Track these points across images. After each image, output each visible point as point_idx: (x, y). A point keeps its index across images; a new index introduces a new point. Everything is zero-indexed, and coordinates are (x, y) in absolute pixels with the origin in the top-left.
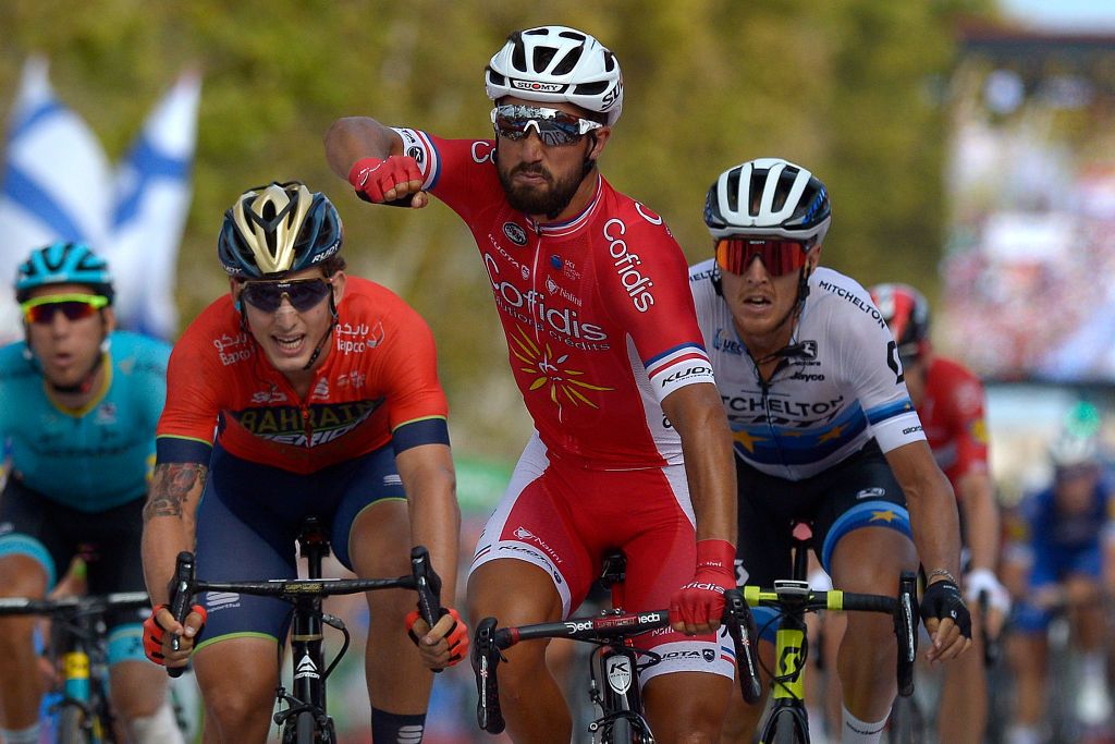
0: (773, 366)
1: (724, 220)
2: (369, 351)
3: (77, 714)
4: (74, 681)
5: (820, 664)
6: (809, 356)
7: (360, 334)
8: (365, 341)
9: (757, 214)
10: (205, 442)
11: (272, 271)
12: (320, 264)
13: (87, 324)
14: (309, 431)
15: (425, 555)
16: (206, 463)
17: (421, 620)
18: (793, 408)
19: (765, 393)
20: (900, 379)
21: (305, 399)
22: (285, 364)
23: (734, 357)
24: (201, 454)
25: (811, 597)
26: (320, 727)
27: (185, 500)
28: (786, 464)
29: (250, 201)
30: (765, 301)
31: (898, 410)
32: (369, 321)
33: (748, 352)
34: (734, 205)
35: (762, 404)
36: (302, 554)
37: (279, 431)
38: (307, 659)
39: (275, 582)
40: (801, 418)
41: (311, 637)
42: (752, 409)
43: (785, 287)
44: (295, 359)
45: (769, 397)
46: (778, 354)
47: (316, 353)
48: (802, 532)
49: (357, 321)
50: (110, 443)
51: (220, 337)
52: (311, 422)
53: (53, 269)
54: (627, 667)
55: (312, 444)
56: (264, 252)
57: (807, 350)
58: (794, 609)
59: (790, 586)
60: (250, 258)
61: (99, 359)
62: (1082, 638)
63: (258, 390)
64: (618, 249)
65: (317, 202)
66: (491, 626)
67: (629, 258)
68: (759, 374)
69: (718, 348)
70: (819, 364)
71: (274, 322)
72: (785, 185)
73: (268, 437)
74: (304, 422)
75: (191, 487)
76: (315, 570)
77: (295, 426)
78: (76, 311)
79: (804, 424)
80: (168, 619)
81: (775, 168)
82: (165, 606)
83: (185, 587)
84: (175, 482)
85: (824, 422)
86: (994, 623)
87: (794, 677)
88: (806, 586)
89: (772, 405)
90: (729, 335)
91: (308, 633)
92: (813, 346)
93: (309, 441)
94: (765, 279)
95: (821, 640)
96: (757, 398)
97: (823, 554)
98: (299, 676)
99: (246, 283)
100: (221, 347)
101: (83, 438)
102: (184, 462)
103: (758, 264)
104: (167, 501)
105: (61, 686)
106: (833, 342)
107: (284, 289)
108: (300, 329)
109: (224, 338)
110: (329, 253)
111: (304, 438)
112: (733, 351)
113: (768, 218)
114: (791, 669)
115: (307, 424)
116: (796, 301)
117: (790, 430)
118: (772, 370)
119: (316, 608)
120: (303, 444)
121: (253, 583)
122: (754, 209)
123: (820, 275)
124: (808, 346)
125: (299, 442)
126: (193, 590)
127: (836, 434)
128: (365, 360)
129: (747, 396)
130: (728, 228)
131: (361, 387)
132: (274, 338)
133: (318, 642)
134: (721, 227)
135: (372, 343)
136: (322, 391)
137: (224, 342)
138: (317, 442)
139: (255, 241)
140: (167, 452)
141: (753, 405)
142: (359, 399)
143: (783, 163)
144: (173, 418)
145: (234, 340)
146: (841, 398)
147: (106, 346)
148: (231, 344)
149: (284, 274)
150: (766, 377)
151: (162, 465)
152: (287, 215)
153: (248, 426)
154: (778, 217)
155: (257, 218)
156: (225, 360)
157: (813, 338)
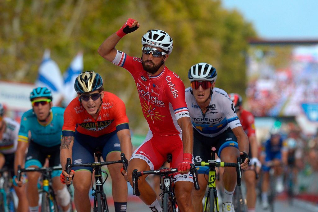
0: (206, 110)
1: (192, 77)
2: (110, 109)
3: (46, 194)
4: (45, 186)
5: (219, 180)
6: (214, 108)
7: (108, 105)
8: (109, 106)
9: (200, 75)
10: (73, 131)
11: (87, 91)
12: (98, 90)
13: (46, 106)
14: (97, 127)
15: (124, 155)
16: (74, 136)
17: (124, 170)
18: (211, 120)
19: (204, 117)
20: (235, 112)
21: (96, 120)
22: (91, 113)
23: (197, 109)
24: (72, 134)
25: (217, 164)
26: (102, 196)
27: (70, 145)
28: (210, 134)
29: (81, 76)
30: (203, 95)
31: (235, 119)
32: (110, 102)
33: (200, 108)
34: (194, 73)
35: (204, 119)
36: (96, 156)
37: (90, 128)
38: (98, 181)
39: (90, 163)
40: (213, 122)
41: (99, 175)
42: (201, 121)
43: (207, 92)
44: (93, 112)
45: (205, 118)
46: (207, 108)
47: (98, 110)
48: (214, 149)
49: (107, 102)
50: (53, 132)
51: (76, 107)
52: (98, 125)
53: (38, 94)
54: (169, 181)
55: (98, 130)
56: (85, 88)
57: (213, 106)
58: (212, 167)
59: (212, 161)
60: (82, 89)
61: (49, 114)
62: (277, 173)
63: (85, 119)
64: (169, 83)
65: (97, 75)
66: (136, 171)
67: (172, 85)
68: (203, 113)
69: (193, 107)
70: (216, 109)
71: (88, 103)
72: (206, 69)
73: (87, 129)
74: (96, 126)
75: (71, 142)
76: (99, 160)
77: (94, 126)
78: (44, 103)
79: (214, 124)
80: (66, 173)
81: (204, 65)
82: (65, 170)
83: (69, 166)
84: (67, 141)
85: (218, 123)
86: (258, 170)
87: (213, 182)
88: (215, 161)
89: (206, 119)
90: (195, 104)
91: (98, 174)
92: (215, 105)
93: (97, 129)
94: (202, 90)
95: (219, 174)
96: (202, 118)
97: (219, 154)
98: (97, 185)
99: (81, 95)
100: (76, 109)
101: (46, 131)
102: (69, 136)
103: (201, 87)
104: (65, 145)
105: (42, 187)
106: (219, 104)
107: (90, 96)
108: (94, 105)
109: (77, 107)
110: (100, 87)
111: (96, 129)
112: (196, 108)
113: (202, 76)
114: (213, 180)
115: (97, 126)
116: (210, 95)
117: (210, 125)
118: (205, 112)
119: (100, 169)
120: (96, 130)
121: (85, 164)
122: (199, 74)
123: (215, 89)
124: (213, 105)
125: (95, 130)
127: (221, 126)
128: (109, 111)
129: (200, 118)
130: (193, 79)
131: (109, 117)
132: (88, 107)
133: (101, 176)
135: (111, 107)
136: (100, 118)
138: (99, 130)
139: (83, 85)
140: (65, 134)
142: (108, 120)
143: (205, 64)
144: (65, 126)
145: (79, 107)
146: (222, 117)
147: (51, 111)
148: (78, 108)
149: (90, 92)
150: (204, 113)
151: (64, 137)
152: (90, 79)
153: (83, 127)
154: (205, 76)
155: (83, 80)
156: (77, 112)
157: (214, 103)
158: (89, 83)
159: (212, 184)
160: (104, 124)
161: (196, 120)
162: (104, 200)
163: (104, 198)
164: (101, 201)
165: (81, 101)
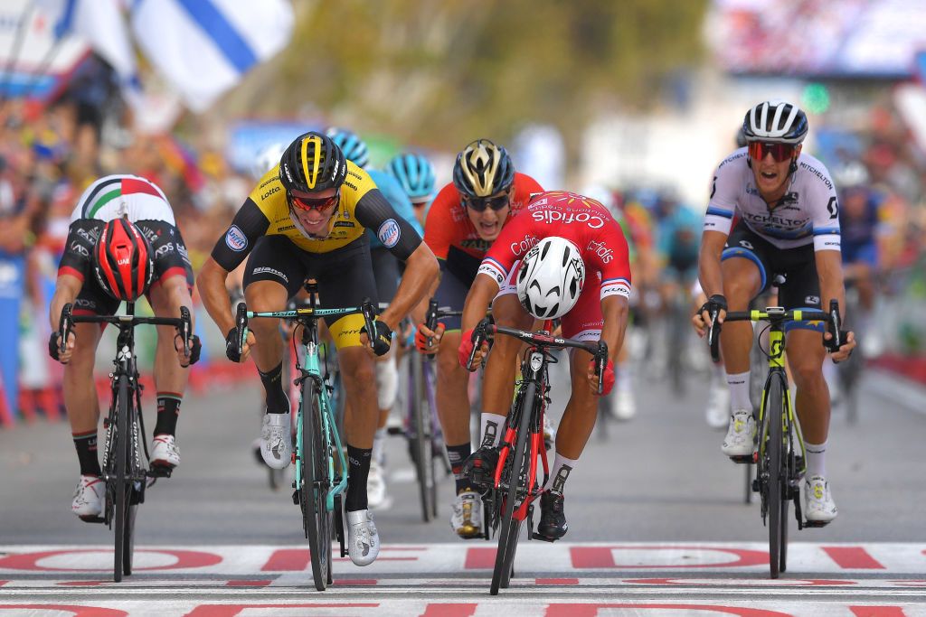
0: (776, 204)
1: (753, 132)
6: (794, 199)
9: (770, 131)
11: (482, 195)
12: (505, 189)
18: (784, 221)
19: (771, 214)
20: (833, 217)
25: (786, 315)
29: (469, 156)
30: (774, 175)
31: (828, 232)
34: (758, 125)
35: (769, 219)
40: (788, 226)
42: (764, 221)
43: (783, 166)
45: (773, 216)
51: (453, 208)
54: (541, 360)
56: (478, 186)
57: (793, 197)
59: (774, 310)
63: (470, 234)
68: (768, 207)
69: (748, 193)
70: (798, 203)
71: (482, 216)
72: (785, 115)
79: (790, 229)
81: (780, 105)
82: (424, 324)
87: (779, 356)
89: (774, 220)
92: (797, 194)
94: (773, 163)
96: (767, 216)
99: (468, 198)
100: (454, 212)
103: (770, 156)
106: (806, 194)
107: (489, 203)
110: (509, 183)
112: (755, 196)
113: (776, 133)
114: (777, 351)
117: (782, 231)
118: (775, 206)
122: (768, 129)
124: (793, 194)
129: (762, 215)
130: (754, 137)
132: (482, 224)
134: (751, 136)
139: (473, 179)
141: (764, 219)
143: (785, 102)
149: (488, 196)
150: (772, 208)
152: (488, 167)
154: (781, 133)
155: (474, 167)
156: (456, 219)
157: (797, 191)
158: (488, 177)
159: (777, 360)
165: (466, 206)
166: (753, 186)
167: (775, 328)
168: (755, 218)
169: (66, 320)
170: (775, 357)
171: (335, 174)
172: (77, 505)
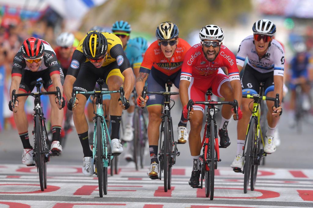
1: (256, 30)
2: (182, 52)
6: (269, 56)
7: (180, 49)
10: (149, 69)
11: (166, 39)
12: (175, 38)
14: (170, 67)
16: (149, 73)
18: (264, 63)
19: (260, 61)
20: (282, 64)
21: (170, 61)
23: (255, 54)
25: (260, 97)
26: (169, 119)
27: (144, 79)
29: (162, 26)
30: (263, 47)
32: (182, 47)
34: (259, 28)
37: (165, 67)
38: (167, 106)
39: (161, 92)
41: (168, 102)
44: (169, 56)
47: (173, 54)
49: (179, 47)
54: (214, 111)
55: (171, 69)
56: (165, 35)
58: (256, 99)
60: (162, 36)
63: (161, 60)
65: (174, 26)
66: (191, 101)
68: (259, 58)
69: (252, 52)
70: (270, 58)
71: (166, 48)
72: (269, 25)
73: (162, 68)
75: (145, 77)
76: (169, 90)
77: (168, 66)
79: (266, 66)
80: (142, 98)
81: (267, 22)
82: (141, 96)
84: (142, 76)
85: (269, 66)
87: (256, 112)
89: (261, 63)
92: (270, 54)
94: (263, 43)
96: (258, 61)
99: (161, 41)
100: (155, 51)
102: (144, 72)
104: (140, 79)
106: (273, 54)
107: (169, 42)
108: (171, 50)
110: (177, 35)
113: (265, 32)
114: (255, 110)
117: (263, 67)
118: (261, 58)
119: (169, 97)
121: (158, 92)
122: (262, 30)
123: (273, 42)
124: (269, 54)
125: (168, 69)
126: (146, 93)
128: (181, 54)
129: (256, 61)
131: (180, 59)
132: (166, 51)
133: (169, 103)
134: (256, 32)
135: (182, 51)
136: (173, 60)
137: (156, 50)
139: (163, 33)
141: (257, 62)
142: (180, 61)
143: (269, 21)
144: (143, 64)
145: (158, 50)
146: (271, 64)
149: (169, 39)
151: (140, 72)
152: (169, 29)
153: (159, 66)
154: (267, 32)
155: (164, 29)
156: (156, 54)
157: (270, 53)
158: (169, 32)
159: (255, 113)
160: (177, 65)
161: (253, 61)
162: (170, 122)
163: (170, 121)
164: (167, 123)
165: (160, 45)
166: (254, 50)
167: (255, 102)
168: (254, 61)
169: (14, 96)
170: (254, 112)
171: (102, 51)
172: (24, 161)
